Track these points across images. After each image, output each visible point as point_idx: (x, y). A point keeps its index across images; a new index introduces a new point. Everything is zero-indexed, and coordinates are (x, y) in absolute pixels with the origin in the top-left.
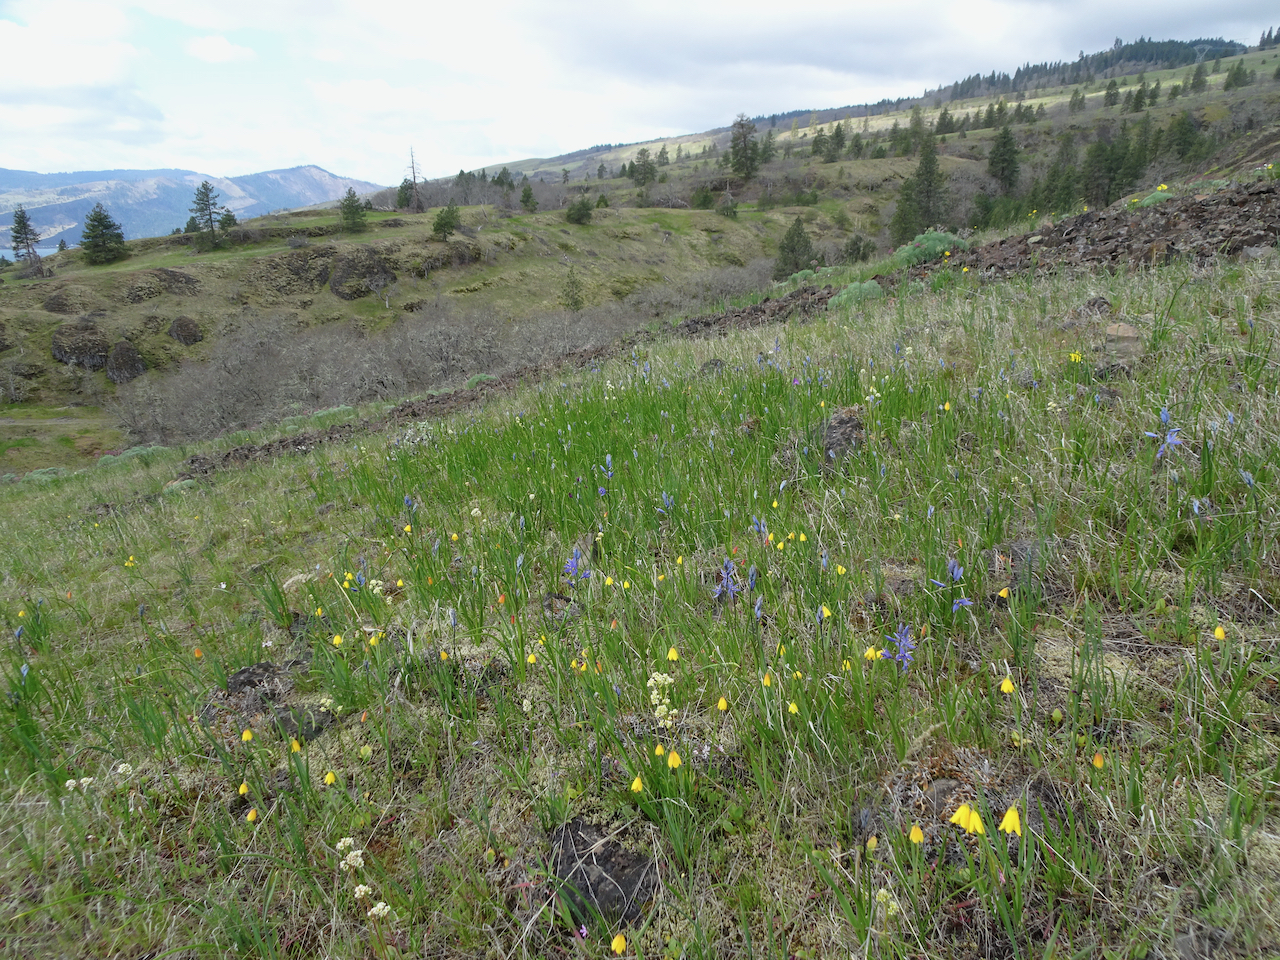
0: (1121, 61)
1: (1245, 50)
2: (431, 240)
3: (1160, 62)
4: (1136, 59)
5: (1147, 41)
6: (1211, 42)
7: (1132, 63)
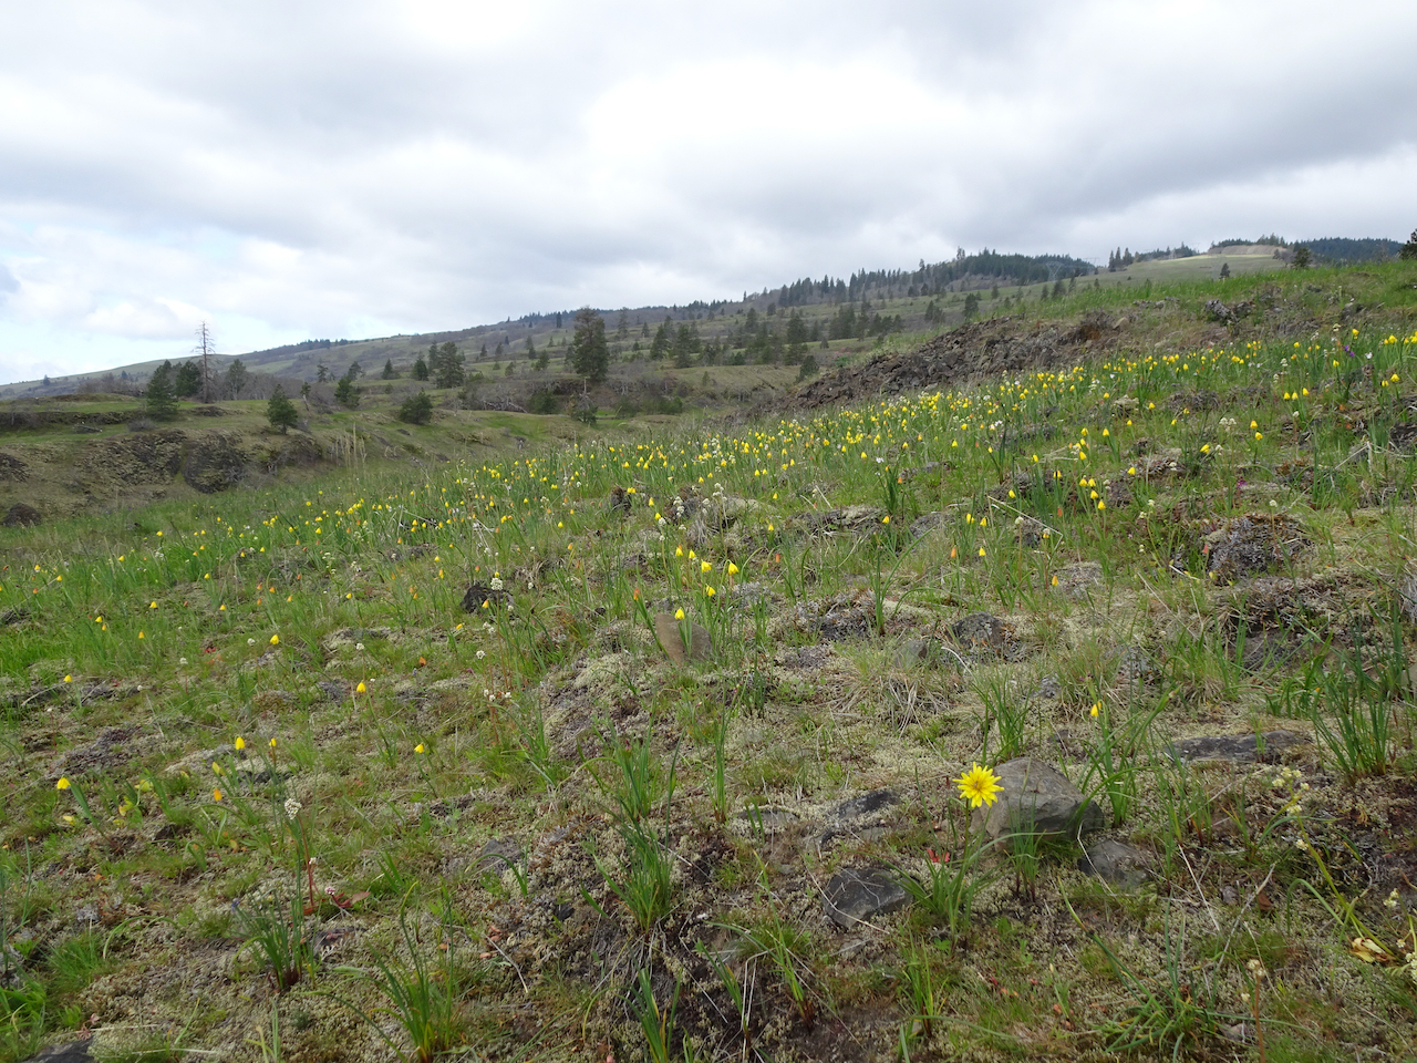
0: (967, 273)
1: (1096, 271)
2: (265, 432)
3: (1009, 277)
4: (983, 272)
5: (991, 253)
6: (1058, 259)
7: (979, 276)
